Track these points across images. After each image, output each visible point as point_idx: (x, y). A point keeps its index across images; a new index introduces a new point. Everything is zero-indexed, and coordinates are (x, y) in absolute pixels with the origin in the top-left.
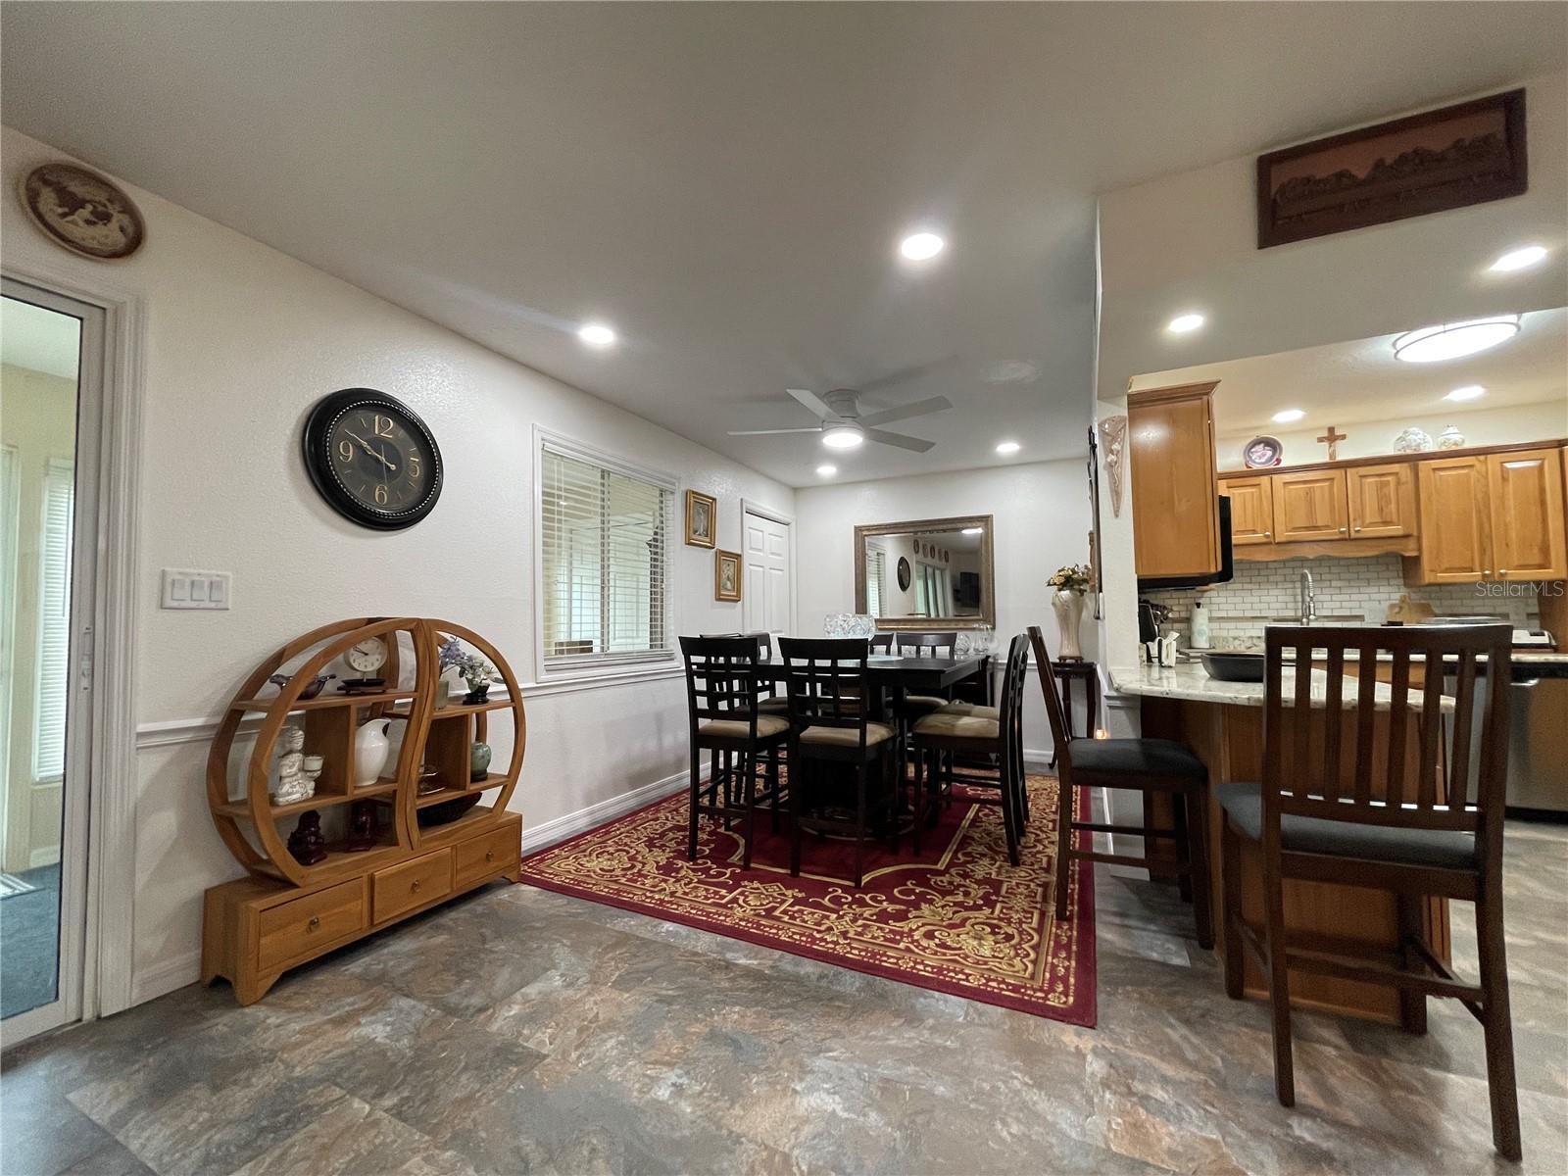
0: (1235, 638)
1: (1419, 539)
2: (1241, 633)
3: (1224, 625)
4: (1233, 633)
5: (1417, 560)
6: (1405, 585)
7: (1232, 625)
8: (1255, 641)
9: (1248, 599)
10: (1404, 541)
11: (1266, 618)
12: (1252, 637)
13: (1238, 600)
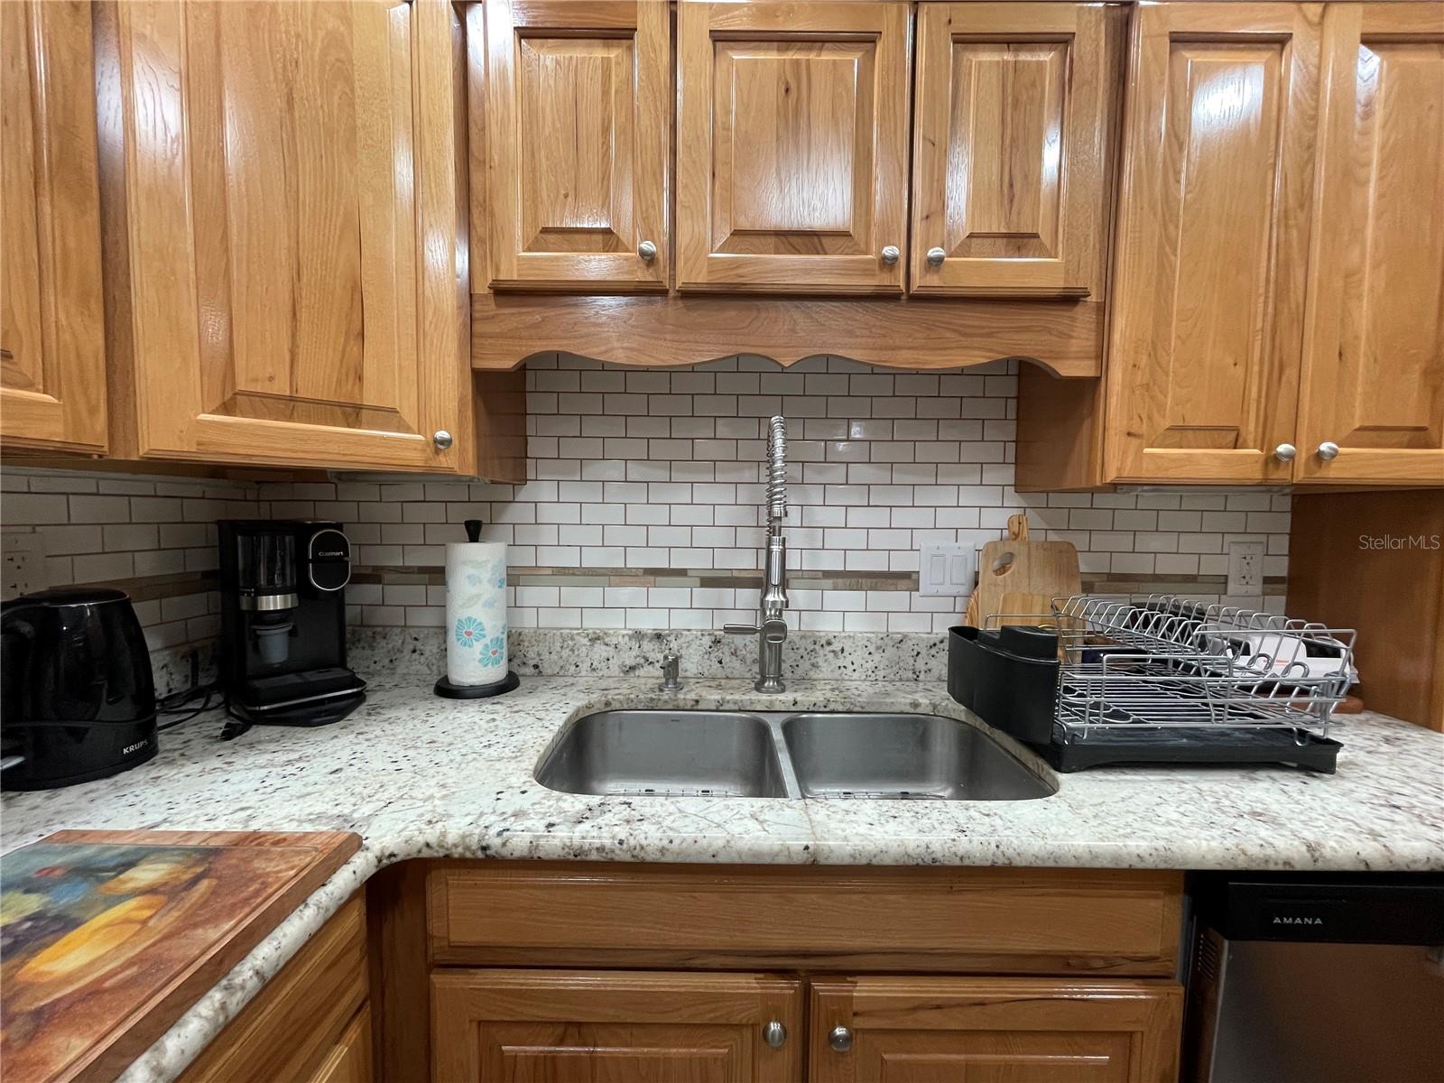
0: (595, 639)
1: (1104, 311)
2: (613, 623)
3: (572, 594)
4: (594, 622)
5: (1085, 392)
6: (1020, 487)
7: (592, 595)
8: (647, 645)
9: (638, 514)
10: (1057, 318)
11: (682, 573)
12: (638, 636)
13: (614, 513)
